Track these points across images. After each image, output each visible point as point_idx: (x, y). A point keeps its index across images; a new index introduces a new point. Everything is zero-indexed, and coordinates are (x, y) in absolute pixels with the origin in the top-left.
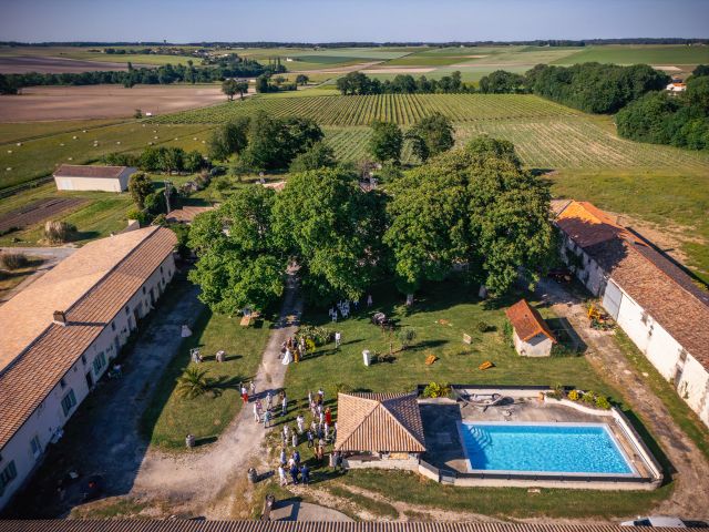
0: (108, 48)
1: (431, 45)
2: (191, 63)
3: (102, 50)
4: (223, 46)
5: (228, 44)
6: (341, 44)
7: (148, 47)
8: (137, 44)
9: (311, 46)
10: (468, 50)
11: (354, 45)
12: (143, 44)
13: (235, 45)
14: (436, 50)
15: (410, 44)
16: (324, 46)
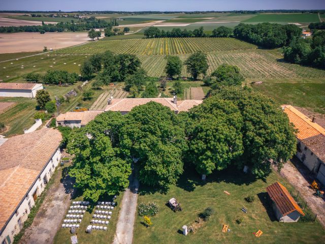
0: (32, 14)
1: (186, 13)
2: (73, 22)
3: (29, 15)
4: (88, 13)
5: (91, 12)
6: (144, 12)
7: (52, 14)
8: (47, 12)
9: (130, 13)
10: (203, 15)
11: (150, 13)
12: (50, 12)
13: (94, 12)
14: (189, 15)
15: (176, 12)
16: (136, 13)
